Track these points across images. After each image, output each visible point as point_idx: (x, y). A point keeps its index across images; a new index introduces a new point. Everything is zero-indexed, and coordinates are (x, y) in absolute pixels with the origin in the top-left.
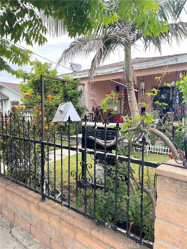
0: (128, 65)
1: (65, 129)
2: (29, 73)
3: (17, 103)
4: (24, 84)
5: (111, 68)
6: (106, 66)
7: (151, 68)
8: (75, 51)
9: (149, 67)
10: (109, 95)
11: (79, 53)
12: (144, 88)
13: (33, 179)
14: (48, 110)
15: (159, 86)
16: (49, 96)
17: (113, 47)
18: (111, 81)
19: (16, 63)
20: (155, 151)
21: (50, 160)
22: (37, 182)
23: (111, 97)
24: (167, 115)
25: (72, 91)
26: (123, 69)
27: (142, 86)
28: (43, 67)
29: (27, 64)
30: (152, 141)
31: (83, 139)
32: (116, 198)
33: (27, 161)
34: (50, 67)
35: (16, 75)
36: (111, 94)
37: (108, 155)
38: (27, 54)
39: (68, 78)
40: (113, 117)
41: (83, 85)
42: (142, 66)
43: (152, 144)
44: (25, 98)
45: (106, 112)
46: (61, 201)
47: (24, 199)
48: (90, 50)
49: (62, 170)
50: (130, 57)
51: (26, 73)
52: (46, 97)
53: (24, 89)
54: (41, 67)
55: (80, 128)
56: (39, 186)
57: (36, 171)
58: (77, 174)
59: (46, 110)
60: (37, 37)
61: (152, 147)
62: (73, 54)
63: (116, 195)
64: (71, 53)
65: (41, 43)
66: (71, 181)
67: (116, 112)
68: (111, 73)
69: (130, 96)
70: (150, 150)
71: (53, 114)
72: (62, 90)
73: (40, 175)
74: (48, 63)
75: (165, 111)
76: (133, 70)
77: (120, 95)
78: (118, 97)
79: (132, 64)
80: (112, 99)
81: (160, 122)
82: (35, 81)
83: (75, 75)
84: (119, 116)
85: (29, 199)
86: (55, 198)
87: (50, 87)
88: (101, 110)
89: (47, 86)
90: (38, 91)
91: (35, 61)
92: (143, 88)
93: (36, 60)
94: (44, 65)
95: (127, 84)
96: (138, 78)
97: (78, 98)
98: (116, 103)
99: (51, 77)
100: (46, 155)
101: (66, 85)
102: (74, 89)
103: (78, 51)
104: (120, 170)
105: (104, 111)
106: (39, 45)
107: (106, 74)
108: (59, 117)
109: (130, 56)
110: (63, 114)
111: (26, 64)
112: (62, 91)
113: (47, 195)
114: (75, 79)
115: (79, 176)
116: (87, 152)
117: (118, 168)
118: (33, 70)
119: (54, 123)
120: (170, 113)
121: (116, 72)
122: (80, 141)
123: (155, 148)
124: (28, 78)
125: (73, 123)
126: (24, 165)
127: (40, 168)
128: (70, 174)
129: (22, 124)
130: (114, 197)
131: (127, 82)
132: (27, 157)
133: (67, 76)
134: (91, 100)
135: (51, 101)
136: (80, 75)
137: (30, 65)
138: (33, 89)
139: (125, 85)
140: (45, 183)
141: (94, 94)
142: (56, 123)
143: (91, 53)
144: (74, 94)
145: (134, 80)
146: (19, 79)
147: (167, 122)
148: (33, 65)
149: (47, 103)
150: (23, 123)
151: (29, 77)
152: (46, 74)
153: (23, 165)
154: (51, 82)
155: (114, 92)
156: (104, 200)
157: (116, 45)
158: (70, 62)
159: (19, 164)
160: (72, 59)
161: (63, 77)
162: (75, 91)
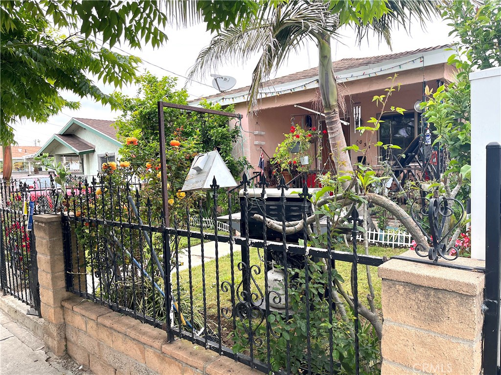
0: (327, 74)
1: (207, 206)
2: (133, 99)
3: (112, 158)
4: (124, 120)
5: (294, 82)
6: (283, 77)
7: (372, 77)
8: (222, 52)
9: (368, 76)
10: (291, 134)
11: (229, 55)
12: (360, 117)
13: (149, 303)
14: (173, 168)
15: (382, 113)
16: (174, 141)
17: (296, 40)
18: (295, 106)
19: (110, 82)
20: (388, 242)
21: (180, 265)
22: (158, 307)
23: (295, 137)
24: (409, 169)
25: (218, 131)
26: (318, 82)
27: (356, 114)
28: (161, 85)
29: (131, 83)
30: (381, 222)
31: (242, 221)
32: (308, 329)
33: (136, 268)
34: (173, 86)
35: (111, 103)
36: (295, 133)
37: (289, 247)
38: (130, 63)
39: (211, 104)
40: (301, 178)
41: (239, 118)
42: (355, 74)
43: (381, 228)
44: (127, 147)
45: (286, 167)
46: (204, 341)
47: (134, 339)
48: (250, 48)
49: (204, 285)
50: (329, 59)
51: (128, 98)
52: (168, 145)
53: (124, 131)
54: (156, 86)
55: (237, 203)
56: (162, 316)
57: (154, 286)
58: (232, 286)
59: (169, 168)
60: (149, 32)
61: (381, 233)
62: (217, 57)
63: (307, 323)
64: (213, 56)
65: (155, 42)
66: (223, 304)
67: (308, 167)
68: (293, 91)
69: (333, 135)
70: (378, 241)
71: (183, 175)
72: (198, 129)
73: (163, 295)
74: (170, 77)
75: (404, 162)
76: (337, 83)
77: (313, 134)
78: (310, 137)
79: (335, 72)
80: (299, 142)
81: (395, 184)
82: (146, 114)
83: (223, 99)
84: (314, 174)
85: (144, 339)
86: (193, 336)
87: (175, 123)
88: (278, 165)
89: (170, 123)
90: (152, 134)
91: (144, 74)
92: (358, 117)
93: (147, 72)
94: (161, 82)
95: (325, 112)
96: (347, 98)
97: (232, 144)
98: (306, 149)
99: (177, 105)
100: (173, 255)
101: (207, 119)
102: (223, 125)
103: (226, 52)
104: (313, 277)
105: (283, 165)
106: (154, 46)
107: (285, 93)
108: (194, 180)
109: (328, 57)
110: (203, 174)
111: (129, 82)
112: (199, 131)
113: (177, 330)
114: (224, 107)
115: (238, 290)
116: (250, 243)
117: (311, 272)
118: (141, 92)
119: (186, 192)
120: (414, 164)
121: (303, 89)
122: (238, 226)
123: (388, 237)
124: (131, 109)
125: (222, 193)
126: (130, 277)
127: (161, 281)
128: (220, 288)
129: (124, 197)
130: (304, 327)
131: (326, 107)
132: (137, 260)
133: (209, 102)
134: (256, 145)
135: (178, 150)
136: (233, 98)
137: (135, 83)
138: (143, 129)
139: (322, 114)
140: (172, 307)
141: (263, 133)
142: (189, 193)
143: (253, 53)
144: (223, 135)
145: (340, 103)
146: (116, 110)
147: (409, 183)
148: (141, 82)
149: (171, 156)
150: (126, 194)
151: (134, 107)
152: (165, 99)
153: (128, 277)
154: (178, 113)
155: (302, 128)
156: (285, 334)
157: (300, 36)
158: (213, 73)
159: (122, 274)
160: (215, 67)
161: (199, 102)
162: (225, 129)
